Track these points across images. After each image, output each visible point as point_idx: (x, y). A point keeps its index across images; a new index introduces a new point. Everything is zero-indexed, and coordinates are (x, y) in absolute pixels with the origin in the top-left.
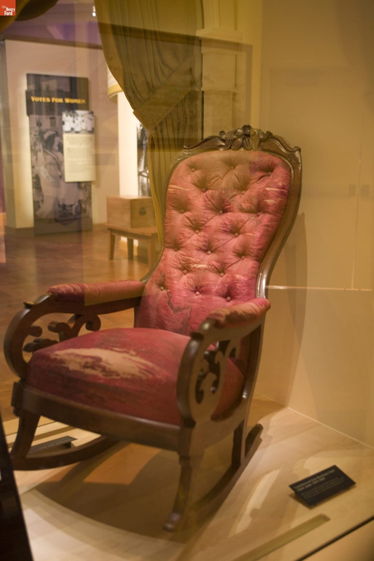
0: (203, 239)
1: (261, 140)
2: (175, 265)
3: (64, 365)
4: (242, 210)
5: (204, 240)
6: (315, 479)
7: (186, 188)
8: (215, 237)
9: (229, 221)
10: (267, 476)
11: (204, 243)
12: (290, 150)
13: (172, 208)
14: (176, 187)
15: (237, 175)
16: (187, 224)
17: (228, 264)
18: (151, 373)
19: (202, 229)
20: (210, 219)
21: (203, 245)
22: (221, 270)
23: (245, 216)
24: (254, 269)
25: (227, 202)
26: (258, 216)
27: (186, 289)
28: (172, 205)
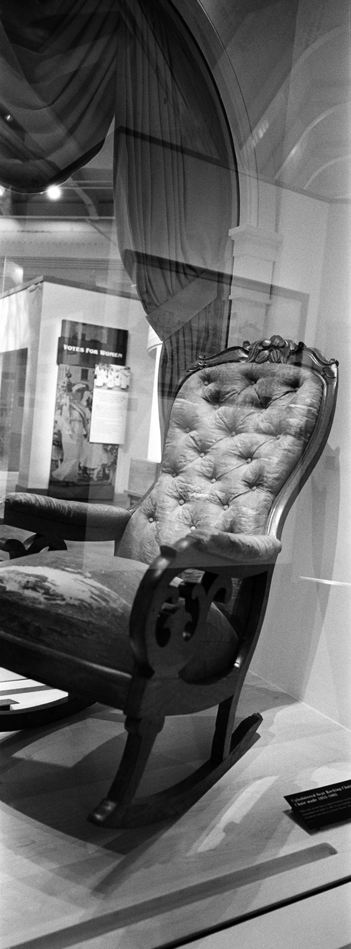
1: (291, 352)
2: (171, 493)
4: (259, 431)
5: (209, 464)
6: (323, 793)
7: (195, 403)
8: (223, 461)
9: (242, 442)
10: (259, 782)
11: (208, 468)
12: (324, 362)
13: (176, 425)
14: (183, 400)
15: (257, 390)
16: (191, 444)
17: (234, 494)
18: (105, 600)
19: (208, 452)
20: (220, 440)
21: (207, 470)
22: (224, 503)
23: (261, 438)
24: (265, 502)
25: (242, 421)
26: (278, 439)
27: (180, 522)
28: (175, 422)
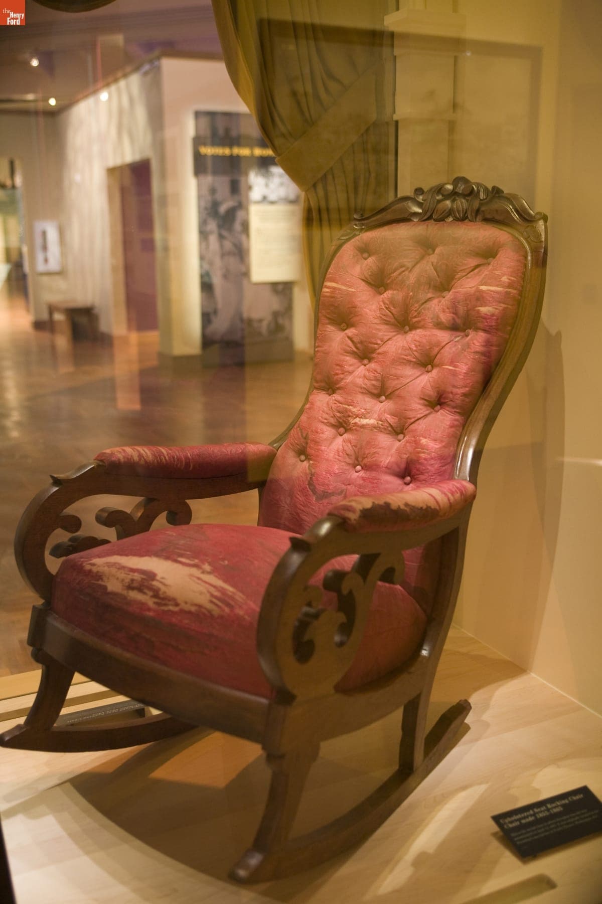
0: (373, 374)
1: (481, 202)
2: (326, 419)
3: (100, 582)
4: (439, 325)
5: (375, 376)
6: (543, 808)
7: (350, 286)
8: (393, 371)
9: (417, 344)
10: (463, 794)
11: (374, 382)
12: (527, 218)
13: (327, 321)
14: (334, 285)
15: (435, 264)
16: (349, 349)
17: (409, 418)
18: (228, 605)
19: (373, 358)
20: (388, 341)
21: (373, 385)
22: (398, 430)
23: (443, 336)
24: (453, 429)
25: (416, 311)
26: (467, 336)
27: (340, 461)
28: (326, 317)
